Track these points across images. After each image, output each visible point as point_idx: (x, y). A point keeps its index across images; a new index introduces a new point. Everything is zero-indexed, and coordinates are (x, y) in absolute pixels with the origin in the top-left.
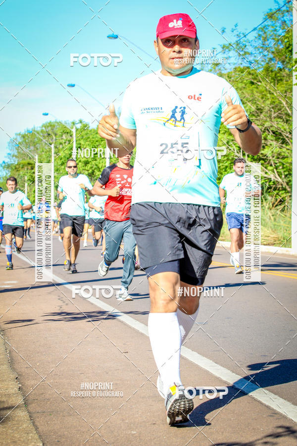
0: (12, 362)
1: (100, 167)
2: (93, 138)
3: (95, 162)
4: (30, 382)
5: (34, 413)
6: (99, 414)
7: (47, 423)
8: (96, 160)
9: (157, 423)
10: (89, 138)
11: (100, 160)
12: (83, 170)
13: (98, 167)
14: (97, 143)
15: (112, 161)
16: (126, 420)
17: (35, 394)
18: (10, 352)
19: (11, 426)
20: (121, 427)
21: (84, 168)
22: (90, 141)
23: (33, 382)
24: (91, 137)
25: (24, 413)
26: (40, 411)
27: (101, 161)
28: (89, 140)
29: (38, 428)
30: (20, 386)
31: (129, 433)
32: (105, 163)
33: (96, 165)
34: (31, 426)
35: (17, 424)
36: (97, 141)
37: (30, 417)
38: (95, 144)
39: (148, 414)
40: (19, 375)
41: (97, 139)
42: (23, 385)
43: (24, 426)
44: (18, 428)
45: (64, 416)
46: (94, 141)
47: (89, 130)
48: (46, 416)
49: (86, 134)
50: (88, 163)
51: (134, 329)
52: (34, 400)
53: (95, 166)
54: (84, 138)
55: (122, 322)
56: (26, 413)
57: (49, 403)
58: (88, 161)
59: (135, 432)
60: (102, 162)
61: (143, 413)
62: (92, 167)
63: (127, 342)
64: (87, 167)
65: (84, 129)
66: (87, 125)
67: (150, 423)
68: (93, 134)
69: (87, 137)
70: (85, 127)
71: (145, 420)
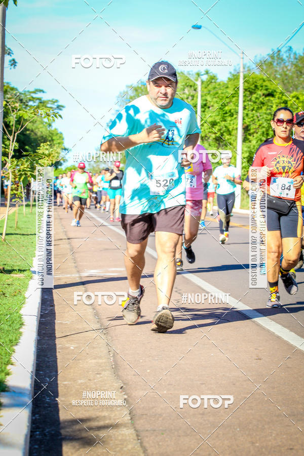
0: (116, 368)
1: (231, 130)
2: (222, 93)
3: (223, 123)
4: (139, 393)
5: (142, 431)
6: (223, 434)
7: (158, 445)
8: (225, 121)
9: (295, 448)
10: (217, 93)
11: (231, 121)
12: (210, 132)
13: (228, 130)
14: (228, 100)
15: (246, 123)
16: (257, 443)
17: (143, 408)
18: (114, 356)
19: (114, 447)
20: (250, 452)
21: (211, 130)
22: (218, 97)
23: (141, 393)
24: (220, 92)
25: (129, 430)
26: (149, 429)
27: (232, 122)
28: (217, 96)
29: (147, 450)
30: (126, 397)
32: (237, 125)
33: (226, 127)
34: (138, 448)
35: (121, 444)
36: (227, 97)
37: (138, 436)
39: (284, 436)
40: (124, 384)
41: (227, 95)
42: (129, 396)
43: (130, 447)
44: (122, 449)
45: (180, 436)
46: (223, 97)
47: (218, 84)
48: (156, 436)
49: (215, 88)
50: (216, 125)
51: (268, 331)
52: (143, 415)
53: (224, 129)
54: (211, 93)
56: (132, 431)
57: (160, 419)
58: (215, 121)
60: (233, 124)
61: (277, 434)
62: (220, 130)
63: (260, 347)
65: (211, 82)
66: (214, 77)
67: (286, 448)
68: (222, 88)
69: (215, 92)
70: (212, 79)
71: (280, 443)
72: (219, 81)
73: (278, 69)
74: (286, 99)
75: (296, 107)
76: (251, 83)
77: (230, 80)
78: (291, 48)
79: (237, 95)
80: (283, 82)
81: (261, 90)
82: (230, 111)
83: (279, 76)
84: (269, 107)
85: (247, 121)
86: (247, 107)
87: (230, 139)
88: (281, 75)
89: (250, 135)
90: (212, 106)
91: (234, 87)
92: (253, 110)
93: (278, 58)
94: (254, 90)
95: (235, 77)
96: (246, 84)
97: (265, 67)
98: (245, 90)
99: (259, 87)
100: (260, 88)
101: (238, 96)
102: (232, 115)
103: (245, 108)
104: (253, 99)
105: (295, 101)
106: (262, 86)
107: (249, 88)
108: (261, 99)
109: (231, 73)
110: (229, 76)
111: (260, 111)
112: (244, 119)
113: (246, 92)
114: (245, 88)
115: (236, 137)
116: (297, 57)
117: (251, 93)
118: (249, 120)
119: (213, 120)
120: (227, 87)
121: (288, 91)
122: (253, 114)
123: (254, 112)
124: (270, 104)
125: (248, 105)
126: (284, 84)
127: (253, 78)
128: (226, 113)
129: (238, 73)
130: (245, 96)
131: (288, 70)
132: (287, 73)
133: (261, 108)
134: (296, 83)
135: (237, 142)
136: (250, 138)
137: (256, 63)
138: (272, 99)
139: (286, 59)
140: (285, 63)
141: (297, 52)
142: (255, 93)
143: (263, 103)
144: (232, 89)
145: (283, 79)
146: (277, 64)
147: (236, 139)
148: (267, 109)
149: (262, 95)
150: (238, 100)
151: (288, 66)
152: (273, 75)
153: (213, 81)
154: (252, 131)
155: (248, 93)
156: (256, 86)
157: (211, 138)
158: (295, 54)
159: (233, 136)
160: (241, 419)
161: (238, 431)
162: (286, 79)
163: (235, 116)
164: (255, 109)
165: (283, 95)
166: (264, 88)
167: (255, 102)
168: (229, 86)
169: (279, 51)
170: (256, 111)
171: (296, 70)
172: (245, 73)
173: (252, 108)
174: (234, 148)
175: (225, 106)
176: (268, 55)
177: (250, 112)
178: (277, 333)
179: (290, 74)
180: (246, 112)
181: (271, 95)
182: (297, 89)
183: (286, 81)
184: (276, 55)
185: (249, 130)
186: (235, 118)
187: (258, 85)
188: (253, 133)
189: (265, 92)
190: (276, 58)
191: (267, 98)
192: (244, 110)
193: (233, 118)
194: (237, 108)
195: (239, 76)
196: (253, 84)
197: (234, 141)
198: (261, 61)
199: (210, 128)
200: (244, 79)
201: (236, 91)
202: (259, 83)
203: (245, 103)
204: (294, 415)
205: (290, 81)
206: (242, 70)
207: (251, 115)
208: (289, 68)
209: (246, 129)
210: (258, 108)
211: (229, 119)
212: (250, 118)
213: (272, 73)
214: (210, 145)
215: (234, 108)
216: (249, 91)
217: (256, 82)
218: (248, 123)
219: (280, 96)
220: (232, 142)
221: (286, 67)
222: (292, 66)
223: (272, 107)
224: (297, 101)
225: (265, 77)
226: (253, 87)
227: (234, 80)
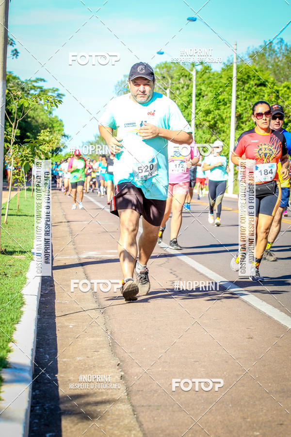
0: (113, 346)
1: (224, 118)
2: (216, 83)
3: (217, 111)
4: (134, 370)
5: (138, 407)
6: (216, 410)
7: (154, 420)
8: (219, 109)
9: (285, 423)
10: (211, 83)
11: (224, 109)
12: (204, 120)
13: (222, 118)
14: (221, 89)
15: (238, 111)
16: (248, 418)
17: (139, 384)
18: (111, 333)
19: (111, 422)
20: (241, 427)
21: (205, 118)
22: (212, 87)
23: (137, 370)
24: (214, 82)
25: (126, 406)
26: (145, 405)
27: (225, 111)
28: (211, 85)
29: (142, 425)
30: (123, 373)
31: (251, 433)
32: (230, 113)
33: (219, 115)
34: (134, 422)
35: (118, 419)
36: (221, 87)
37: (134, 411)
38: (219, 90)
39: (275, 412)
40: (121, 361)
41: (221, 84)
42: (125, 373)
43: (126, 421)
44: (118, 423)
45: (174, 411)
46: (217, 87)
47: (212, 74)
48: (152, 411)
49: (209, 78)
50: (210, 113)
51: (260, 311)
52: (139, 391)
53: (218, 117)
54: (206, 82)
55: (246, 302)
56: (129, 406)
57: (156, 395)
58: (209, 110)
59: (258, 433)
60: (227, 112)
61: (268, 411)
62: (214, 118)
63: (251, 326)
64: (208, 117)
66: (208, 67)
67: (276, 423)
68: (216, 78)
69: (209, 82)
70: (207, 69)
71: (271, 419)
72: (213, 71)
73: (270, 60)
74: (278, 89)
75: (287, 96)
76: (244, 73)
77: (223, 70)
78: (282, 39)
79: (230, 85)
80: (275, 72)
81: (253, 80)
82: (224, 100)
83: (271, 67)
84: (261, 97)
85: (240, 109)
86: (240, 97)
87: (224, 127)
88: (273, 66)
89: (242, 123)
90: (207, 95)
91: (227, 77)
92: (245, 99)
93: (270, 50)
94: (247, 80)
95: (229, 67)
96: (239, 74)
97: (257, 58)
98: (238, 80)
99: (251, 77)
100: (253, 78)
101: (232, 85)
102: (225, 104)
103: (237, 97)
104: (246, 88)
105: (286, 91)
106: (254, 77)
107: (242, 78)
108: (253, 89)
109: (224, 64)
110: (222, 66)
111: (252, 100)
112: (236, 108)
113: (239, 82)
114: (238, 78)
115: (230, 125)
116: (288, 48)
117: (244, 83)
118: (242, 109)
119: (207, 109)
120: (221, 77)
121: (279, 82)
122: (246, 103)
123: (247, 101)
124: (262, 94)
125: (241, 94)
126: (276, 75)
127: (245, 69)
128: (220, 102)
129: (231, 63)
130: (237, 86)
131: (279, 61)
132: (279, 63)
133: (254, 97)
134: (287, 73)
136: (243, 126)
137: (249, 54)
138: (264, 88)
139: (278, 50)
140: (276, 54)
141: (288, 44)
142: (248, 83)
143: (255, 93)
144: (226, 79)
145: (274, 69)
146: (269, 55)
147: (229, 127)
148: (259, 98)
149: (254, 85)
150: (231, 89)
151: (280, 57)
152: (265, 66)
153: (207, 71)
154: (244, 119)
155: (241, 83)
156: (249, 76)
157: (205, 126)
158: (286, 45)
159: (226, 124)
160: (233, 395)
161: (231, 407)
162: (278, 70)
163: (228, 105)
164: (248, 98)
165: (274, 85)
166: (256, 78)
167: (248, 92)
168: (223, 76)
169: (271, 43)
170: (249, 100)
171: (288, 61)
172: (238, 63)
173: (245, 97)
174: (227, 135)
175: (219, 94)
176: (261, 46)
177: (243, 101)
178: (268, 313)
179: (282, 65)
180: (239, 101)
181: (263, 84)
182: (288, 79)
183: (277, 72)
184: (268, 46)
185: (242, 118)
186: (229, 107)
187: (251, 75)
188: (245, 122)
189: (257, 82)
190: (268, 49)
191: (259, 88)
192: (237, 99)
193: (226, 107)
194: (230, 97)
195: (232, 66)
196: (246, 74)
197: (227, 129)
198: (253, 52)
199: (204, 116)
200: (237, 69)
201: (229, 81)
202: (251, 74)
203: (238, 93)
204: (285, 392)
205: (282, 72)
206: (235, 60)
207: (243, 104)
208: (280, 59)
209: (239, 117)
210: (250, 97)
211: (223, 107)
212: (243, 107)
213: (264, 64)
214: (204, 133)
215: (228, 97)
216: (242, 81)
217: (249, 73)
218: (241, 112)
219: (272, 86)
220: (225, 130)
221: (278, 58)
222: (283, 57)
223: (264, 96)
224: (288, 91)
225: (257, 68)
226: (245, 77)
227: (227, 71)
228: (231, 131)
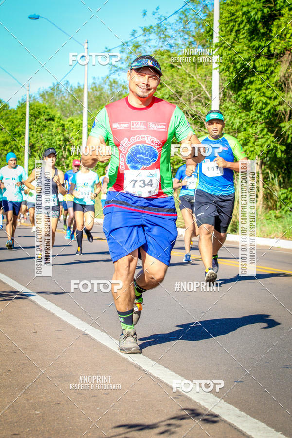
1: (19, 147)
2: (12, 118)
3: (13, 142)
8: (15, 140)
9: (62, 403)
10: (8, 118)
12: (2, 150)
13: (17, 148)
14: (17, 124)
15: (31, 142)
16: (31, 400)
20: (25, 407)
21: (3, 148)
22: (9, 121)
24: (10, 117)
27: (20, 141)
28: (8, 120)
31: (33, 412)
32: (24, 143)
33: (15, 145)
36: (16, 122)
38: (15, 124)
39: (53, 394)
41: (16, 119)
46: (13, 121)
47: (9, 110)
49: (6, 114)
50: (8, 143)
53: (14, 147)
54: (4, 118)
55: (33, 302)
58: (7, 141)
59: (39, 412)
60: (22, 143)
61: (48, 392)
62: (11, 147)
63: (37, 322)
64: (6, 147)
65: (4, 110)
66: (6, 105)
67: (55, 403)
68: (12, 114)
69: (7, 117)
70: (5, 107)
71: (50, 400)
72: (10, 108)
73: (57, 99)
74: (64, 123)
75: (71, 129)
76: (36, 109)
77: (19, 107)
78: (68, 82)
79: (24, 120)
80: (62, 109)
81: (44, 116)
82: (19, 132)
83: (58, 105)
84: (50, 129)
85: (33, 140)
86: (32, 129)
87: (19, 155)
88: (60, 103)
89: (35, 151)
90: (5, 128)
91: (22, 113)
92: (37, 132)
93: (58, 90)
94: (38, 115)
95: (23, 105)
96: (32, 111)
97: (47, 97)
98: (31, 115)
99: (42, 113)
100: (43, 114)
101: (25, 121)
102: (20, 136)
103: (30, 130)
104: (38, 123)
105: (70, 125)
106: (44, 113)
107: (34, 114)
108: (43, 123)
109: (19, 102)
110: (18, 104)
111: (43, 132)
112: (29, 139)
113: (32, 118)
114: (30, 114)
115: (24, 153)
116: (73, 89)
117: (36, 118)
118: (34, 140)
119: (5, 140)
120: (17, 114)
121: (65, 117)
122: (37, 135)
123: (38, 133)
124: (51, 127)
125: (34, 127)
126: (63, 111)
127: (37, 106)
128: (16, 134)
129: (25, 102)
130: (30, 121)
131: (65, 99)
132: (65, 101)
133: (44, 130)
134: (72, 110)
135: (24, 158)
136: (35, 154)
137: (40, 94)
138: (52, 122)
139: (64, 91)
140: (63, 94)
141: (73, 86)
142: (39, 118)
143: (45, 126)
144: (21, 115)
145: (62, 107)
146: (57, 95)
147: (24, 155)
148: (48, 131)
149: (44, 119)
150: (25, 123)
151: (66, 96)
152: (53, 104)
153: (5, 108)
154: (36, 149)
155: (33, 118)
156: (40, 113)
157: (3, 154)
158: (71, 86)
159: (21, 152)
160: (19, 380)
161: (17, 390)
162: (64, 107)
163: (23, 137)
164: (39, 130)
165: (61, 120)
166: (46, 114)
167: (39, 126)
168: (18, 112)
169: (58, 84)
170: (40, 132)
171: (72, 100)
172: (31, 102)
173: (36, 130)
174: (22, 162)
175: (15, 128)
176: (50, 87)
177: (35, 133)
178: (52, 311)
179: (67, 103)
180: (31, 133)
181: (52, 119)
182: (72, 115)
183: (64, 109)
184: (56, 87)
185: (34, 148)
186: (23, 138)
187: (41, 111)
188: (37, 150)
189: (47, 117)
190: (56, 90)
191: (49, 122)
192: (30, 131)
193: (21, 138)
194: (24, 130)
195: (26, 104)
196: (38, 110)
197: (22, 156)
198: (44, 92)
199: (2, 146)
200: (29, 107)
201: (24, 116)
202: (42, 110)
203: (31, 126)
204: (62, 377)
205: (68, 108)
206: (28, 99)
207: (35, 136)
208: (66, 98)
209: (32, 147)
210: (41, 130)
211: (18, 138)
212: (35, 138)
213: (53, 102)
214: (3, 160)
215: (22, 130)
216: (34, 116)
217: (40, 109)
218: (33, 142)
219: (59, 120)
220: (20, 158)
221: (64, 97)
222: (69, 97)
223: (52, 129)
224: (72, 124)
225: (47, 106)
226: (37, 113)
227: (22, 108)
228: (25, 158)
